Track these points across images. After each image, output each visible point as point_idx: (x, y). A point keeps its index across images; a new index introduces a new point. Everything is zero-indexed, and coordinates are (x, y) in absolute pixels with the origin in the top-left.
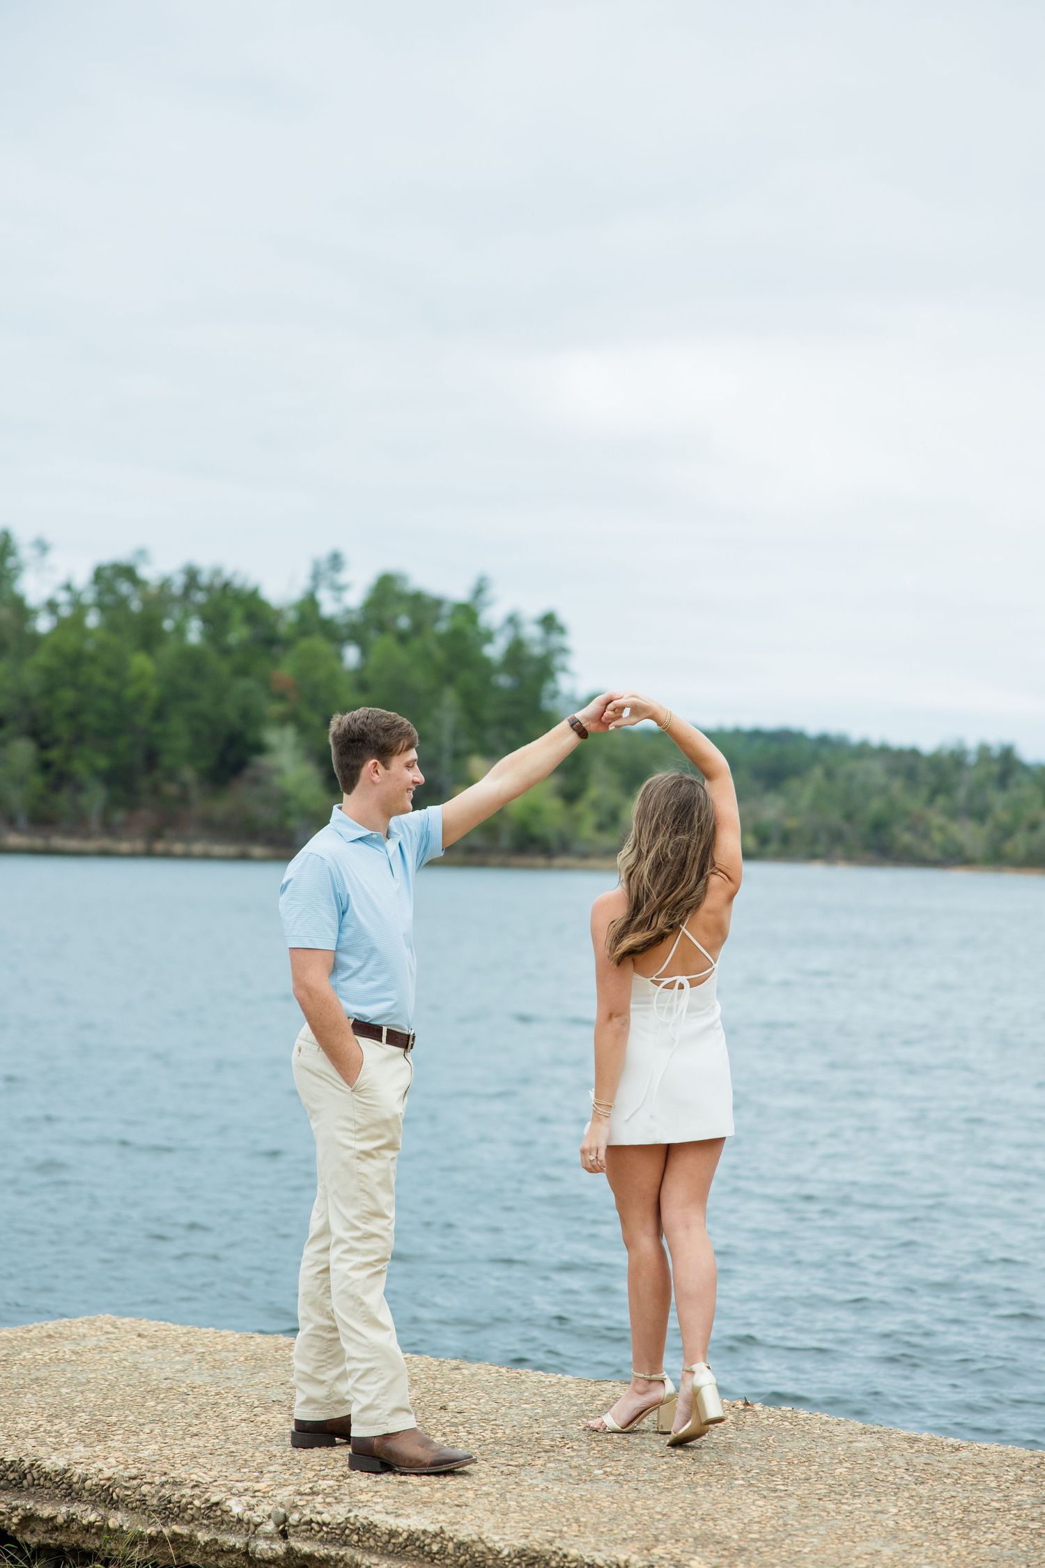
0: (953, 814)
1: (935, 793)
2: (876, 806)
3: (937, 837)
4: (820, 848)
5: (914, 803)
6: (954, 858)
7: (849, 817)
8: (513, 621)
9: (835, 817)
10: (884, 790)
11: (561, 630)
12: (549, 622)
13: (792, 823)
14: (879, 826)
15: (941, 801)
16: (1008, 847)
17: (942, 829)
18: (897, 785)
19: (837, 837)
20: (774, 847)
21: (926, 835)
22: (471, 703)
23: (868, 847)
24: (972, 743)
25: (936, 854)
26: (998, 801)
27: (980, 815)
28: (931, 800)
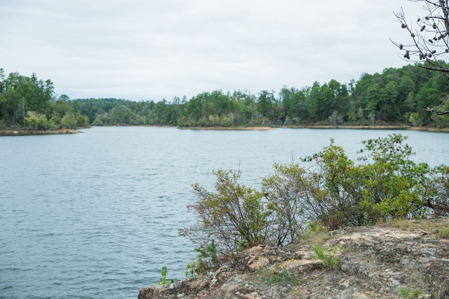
0: (141, 115)
1: (138, 111)
2: (125, 114)
3: (138, 119)
4: (114, 123)
5: (133, 113)
6: (141, 124)
7: (120, 117)
8: (41, 82)
9: (117, 117)
10: (127, 111)
11: (52, 83)
12: (48, 82)
13: (109, 118)
14: (126, 118)
15: (139, 112)
16: (150, 121)
17: (139, 118)
18: (130, 109)
19: (118, 121)
20: (106, 123)
21: (135, 120)
22: (28, 100)
23: (124, 122)
24: (145, 101)
25: (138, 123)
26: (150, 112)
27: (146, 115)
28: (137, 113)
